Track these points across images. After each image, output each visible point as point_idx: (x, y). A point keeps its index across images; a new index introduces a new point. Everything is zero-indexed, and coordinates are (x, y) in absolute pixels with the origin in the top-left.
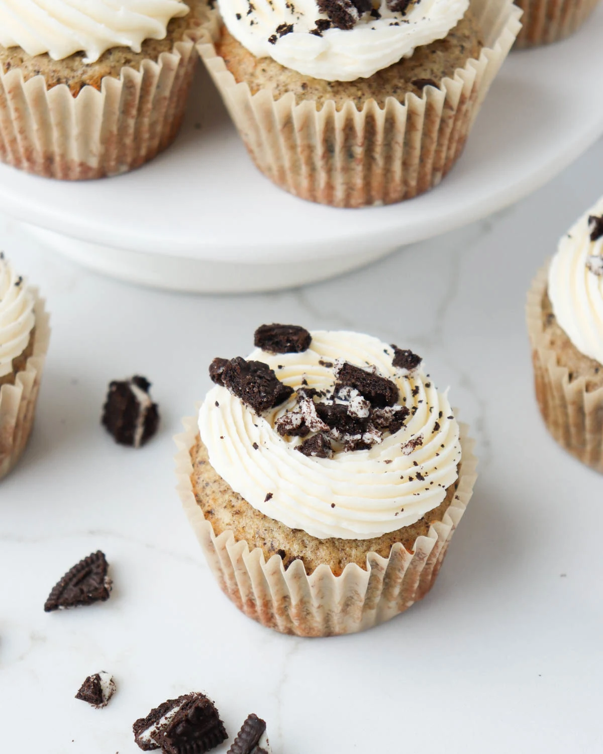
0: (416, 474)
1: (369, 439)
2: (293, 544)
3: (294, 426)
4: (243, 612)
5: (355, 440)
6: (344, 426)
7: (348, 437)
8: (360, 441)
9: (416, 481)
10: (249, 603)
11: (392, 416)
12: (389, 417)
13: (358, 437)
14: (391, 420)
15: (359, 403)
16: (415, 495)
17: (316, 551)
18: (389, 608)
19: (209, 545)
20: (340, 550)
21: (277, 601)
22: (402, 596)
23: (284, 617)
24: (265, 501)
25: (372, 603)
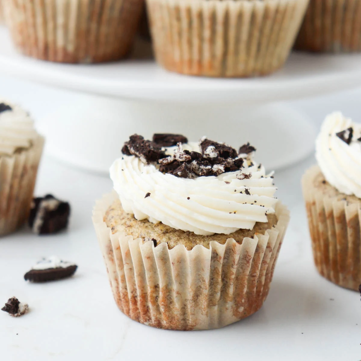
0: (245, 190)
1: (216, 169)
2: (163, 238)
3: (169, 161)
4: (129, 316)
5: (207, 169)
6: (200, 161)
7: (202, 167)
8: (210, 170)
9: (244, 194)
10: (133, 300)
11: (232, 162)
12: (230, 162)
13: (209, 167)
14: (232, 164)
15: (212, 149)
16: (244, 203)
17: (177, 242)
18: (227, 309)
19: (110, 254)
20: (193, 242)
21: (151, 288)
22: (236, 301)
23: (155, 307)
24: (145, 198)
25: (214, 299)
